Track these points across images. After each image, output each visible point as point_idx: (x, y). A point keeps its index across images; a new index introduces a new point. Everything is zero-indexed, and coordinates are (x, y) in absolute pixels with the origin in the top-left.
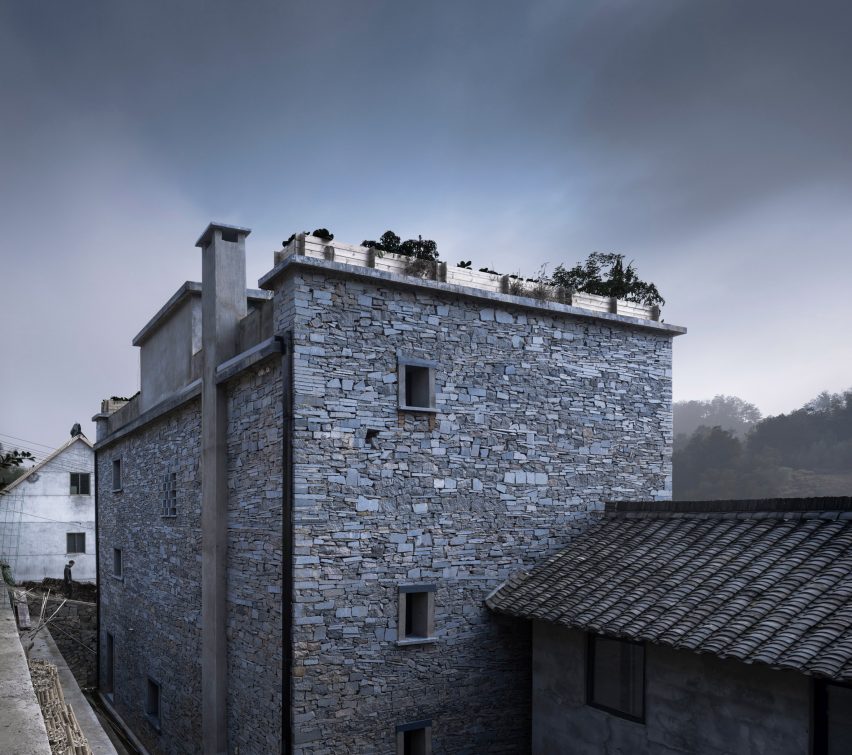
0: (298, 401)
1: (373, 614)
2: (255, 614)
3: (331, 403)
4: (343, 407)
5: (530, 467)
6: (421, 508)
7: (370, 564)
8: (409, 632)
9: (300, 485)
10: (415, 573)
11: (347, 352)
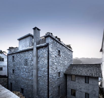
0: (50, 51)
1: (56, 75)
2: (43, 77)
3: (53, 52)
4: (54, 53)
5: (66, 61)
6: (60, 64)
7: (56, 70)
8: (59, 77)
9: (50, 61)
10: (59, 71)
11: (54, 47)
